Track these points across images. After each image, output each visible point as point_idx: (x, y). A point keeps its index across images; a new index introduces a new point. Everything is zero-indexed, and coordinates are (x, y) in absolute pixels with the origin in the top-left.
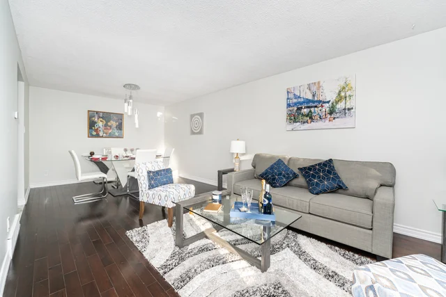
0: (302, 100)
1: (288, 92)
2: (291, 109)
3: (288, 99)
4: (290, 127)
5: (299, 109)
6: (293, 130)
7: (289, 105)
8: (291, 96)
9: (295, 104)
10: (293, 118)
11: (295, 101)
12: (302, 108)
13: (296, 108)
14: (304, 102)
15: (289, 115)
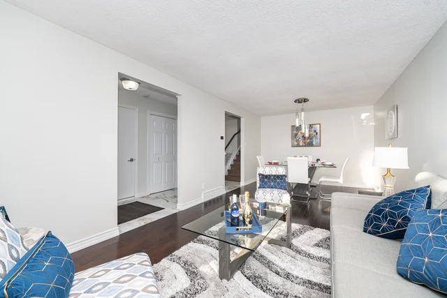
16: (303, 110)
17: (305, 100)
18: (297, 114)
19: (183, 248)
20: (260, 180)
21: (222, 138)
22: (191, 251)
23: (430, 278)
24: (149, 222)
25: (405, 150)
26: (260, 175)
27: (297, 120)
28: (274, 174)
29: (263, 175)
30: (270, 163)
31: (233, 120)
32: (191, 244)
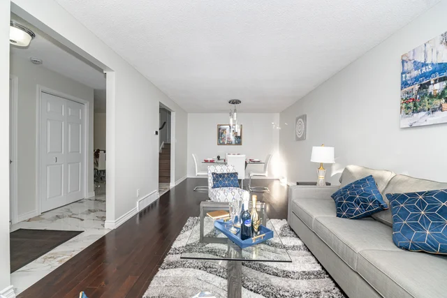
0: (430, 68)
1: (403, 62)
2: (408, 89)
3: (402, 74)
4: (406, 122)
5: (424, 87)
6: (411, 127)
7: (405, 84)
8: (409, 66)
9: (417, 79)
10: (411, 105)
11: (415, 73)
12: (429, 83)
13: (417, 87)
14: (433, 72)
15: (406, 101)
16: (235, 111)
17: (237, 102)
18: (231, 115)
19: (154, 283)
20: (214, 180)
21: (157, 133)
22: (168, 282)
23: (432, 246)
24: (67, 258)
25: (332, 149)
26: (213, 174)
27: (231, 120)
28: (225, 172)
29: (217, 174)
30: (206, 161)
31: (165, 113)
32: (161, 273)
